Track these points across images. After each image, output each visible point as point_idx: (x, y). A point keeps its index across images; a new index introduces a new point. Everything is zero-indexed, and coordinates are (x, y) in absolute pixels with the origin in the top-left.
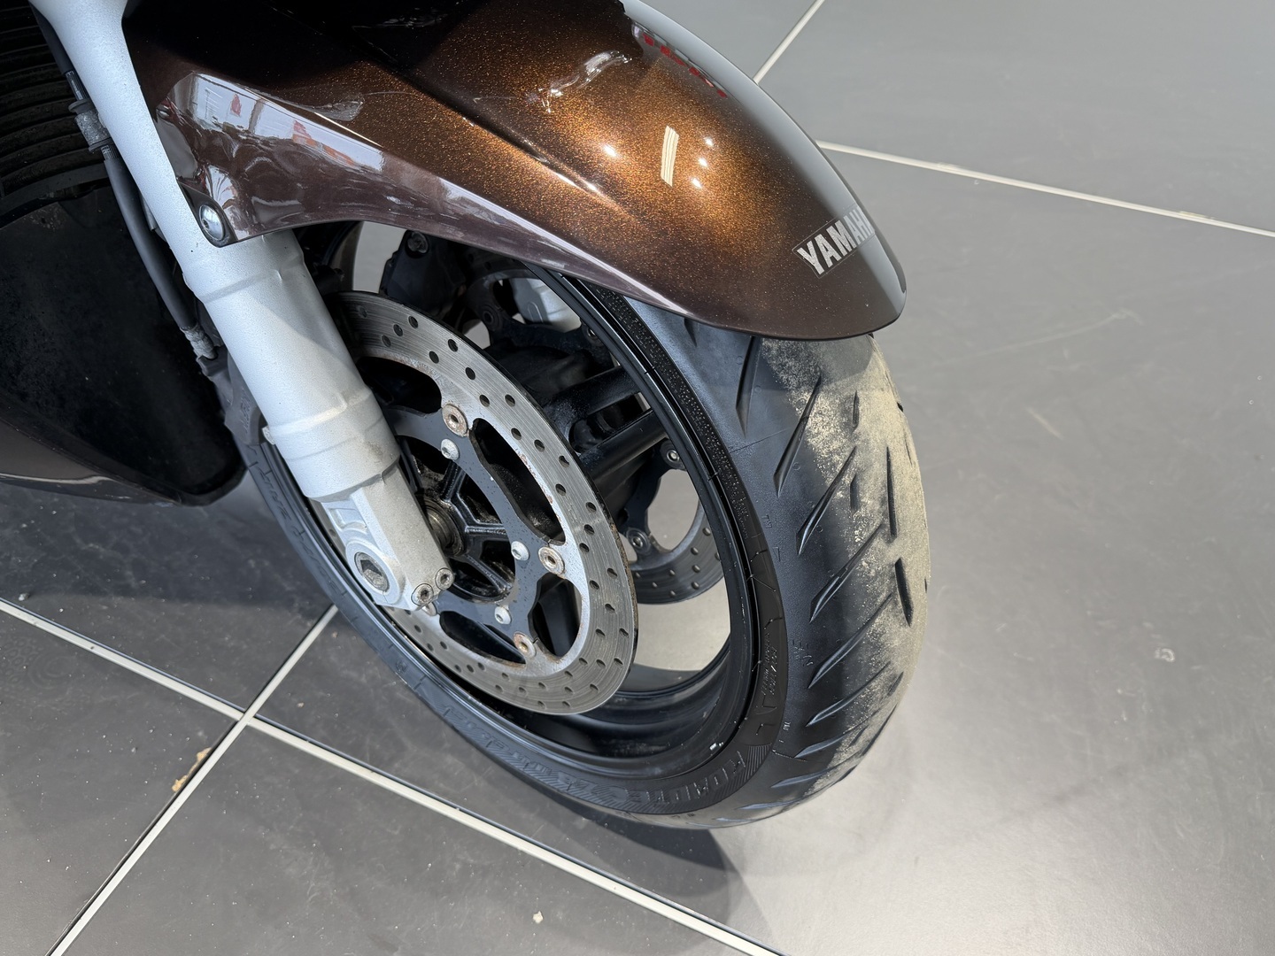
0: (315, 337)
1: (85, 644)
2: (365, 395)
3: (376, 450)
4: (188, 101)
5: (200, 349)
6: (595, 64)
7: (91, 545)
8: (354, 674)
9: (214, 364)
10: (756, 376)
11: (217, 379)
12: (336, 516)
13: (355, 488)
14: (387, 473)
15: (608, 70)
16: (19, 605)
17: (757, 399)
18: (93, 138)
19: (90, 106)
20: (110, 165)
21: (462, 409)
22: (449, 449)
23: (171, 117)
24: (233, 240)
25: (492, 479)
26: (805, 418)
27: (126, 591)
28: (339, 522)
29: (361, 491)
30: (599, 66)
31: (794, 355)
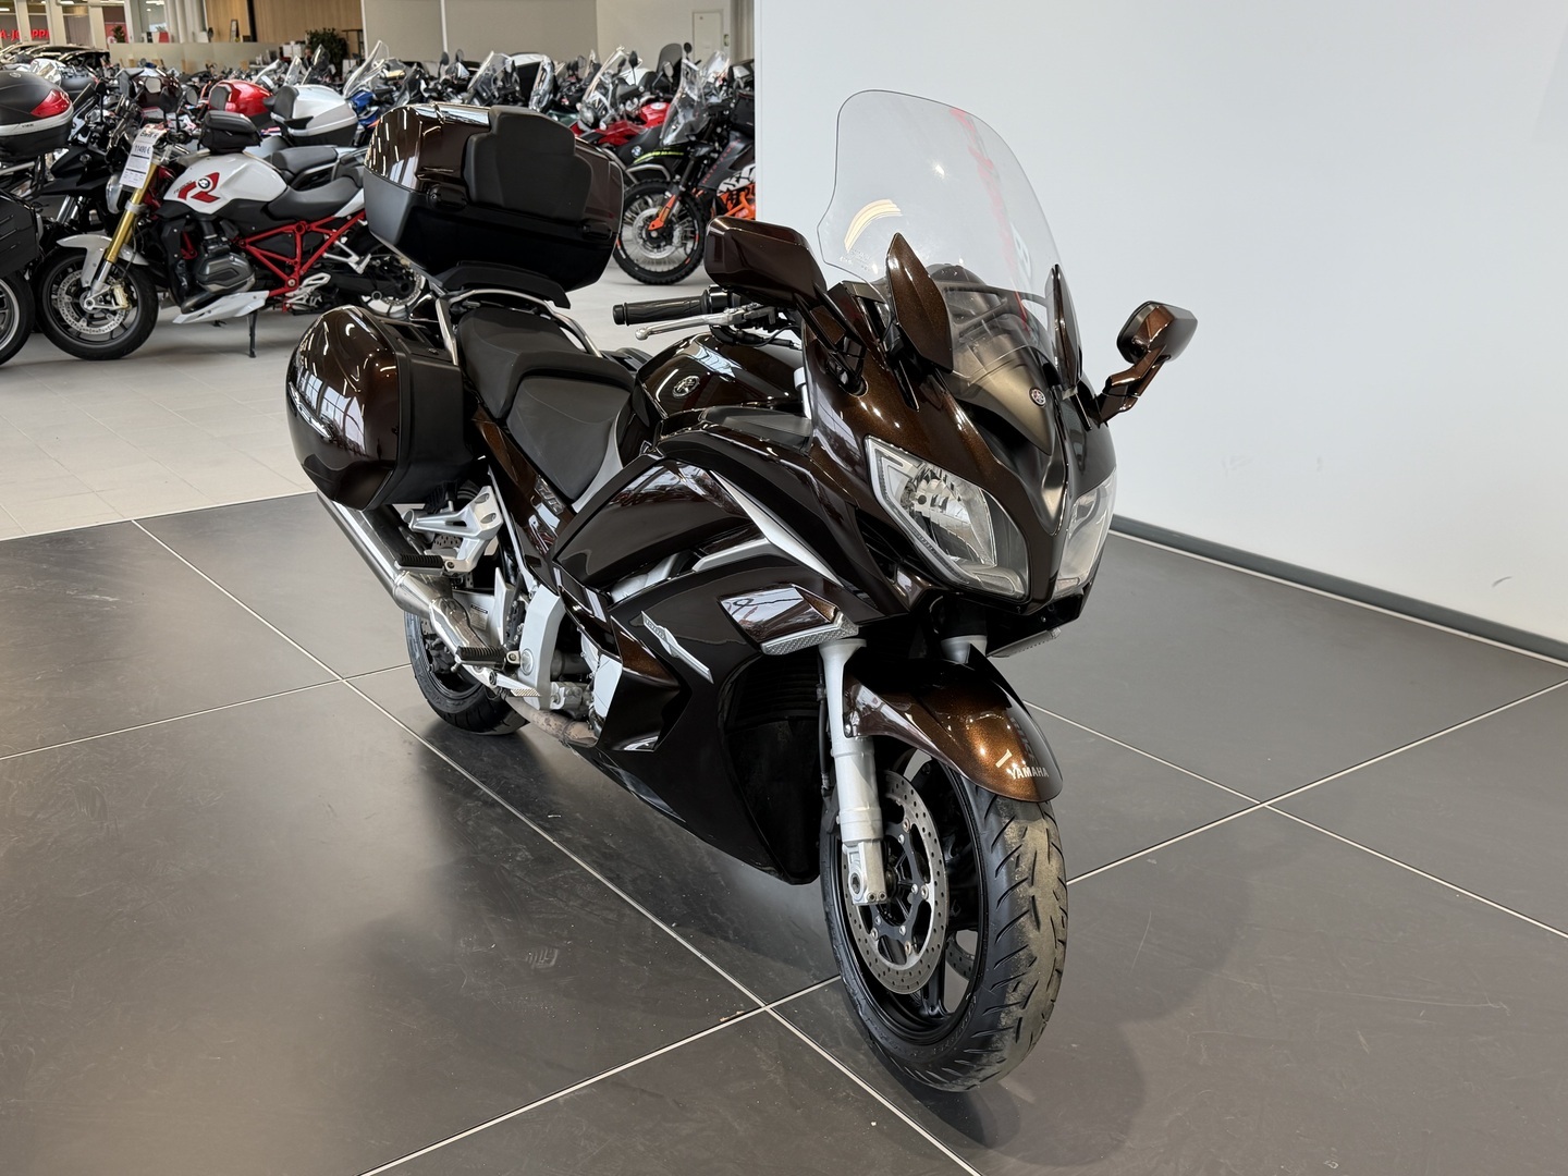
0: (867, 778)
1: (699, 955)
2: (877, 810)
3: (874, 829)
4: (856, 693)
5: (825, 784)
8: (829, 1009)
10: (992, 810)
11: (826, 799)
13: (861, 841)
14: (875, 841)
16: (671, 928)
17: (992, 818)
18: (820, 697)
19: (824, 686)
20: (822, 707)
21: (910, 821)
22: (902, 839)
23: (849, 697)
24: (852, 736)
26: (1005, 828)
27: (726, 939)
29: (862, 843)
31: (1007, 806)
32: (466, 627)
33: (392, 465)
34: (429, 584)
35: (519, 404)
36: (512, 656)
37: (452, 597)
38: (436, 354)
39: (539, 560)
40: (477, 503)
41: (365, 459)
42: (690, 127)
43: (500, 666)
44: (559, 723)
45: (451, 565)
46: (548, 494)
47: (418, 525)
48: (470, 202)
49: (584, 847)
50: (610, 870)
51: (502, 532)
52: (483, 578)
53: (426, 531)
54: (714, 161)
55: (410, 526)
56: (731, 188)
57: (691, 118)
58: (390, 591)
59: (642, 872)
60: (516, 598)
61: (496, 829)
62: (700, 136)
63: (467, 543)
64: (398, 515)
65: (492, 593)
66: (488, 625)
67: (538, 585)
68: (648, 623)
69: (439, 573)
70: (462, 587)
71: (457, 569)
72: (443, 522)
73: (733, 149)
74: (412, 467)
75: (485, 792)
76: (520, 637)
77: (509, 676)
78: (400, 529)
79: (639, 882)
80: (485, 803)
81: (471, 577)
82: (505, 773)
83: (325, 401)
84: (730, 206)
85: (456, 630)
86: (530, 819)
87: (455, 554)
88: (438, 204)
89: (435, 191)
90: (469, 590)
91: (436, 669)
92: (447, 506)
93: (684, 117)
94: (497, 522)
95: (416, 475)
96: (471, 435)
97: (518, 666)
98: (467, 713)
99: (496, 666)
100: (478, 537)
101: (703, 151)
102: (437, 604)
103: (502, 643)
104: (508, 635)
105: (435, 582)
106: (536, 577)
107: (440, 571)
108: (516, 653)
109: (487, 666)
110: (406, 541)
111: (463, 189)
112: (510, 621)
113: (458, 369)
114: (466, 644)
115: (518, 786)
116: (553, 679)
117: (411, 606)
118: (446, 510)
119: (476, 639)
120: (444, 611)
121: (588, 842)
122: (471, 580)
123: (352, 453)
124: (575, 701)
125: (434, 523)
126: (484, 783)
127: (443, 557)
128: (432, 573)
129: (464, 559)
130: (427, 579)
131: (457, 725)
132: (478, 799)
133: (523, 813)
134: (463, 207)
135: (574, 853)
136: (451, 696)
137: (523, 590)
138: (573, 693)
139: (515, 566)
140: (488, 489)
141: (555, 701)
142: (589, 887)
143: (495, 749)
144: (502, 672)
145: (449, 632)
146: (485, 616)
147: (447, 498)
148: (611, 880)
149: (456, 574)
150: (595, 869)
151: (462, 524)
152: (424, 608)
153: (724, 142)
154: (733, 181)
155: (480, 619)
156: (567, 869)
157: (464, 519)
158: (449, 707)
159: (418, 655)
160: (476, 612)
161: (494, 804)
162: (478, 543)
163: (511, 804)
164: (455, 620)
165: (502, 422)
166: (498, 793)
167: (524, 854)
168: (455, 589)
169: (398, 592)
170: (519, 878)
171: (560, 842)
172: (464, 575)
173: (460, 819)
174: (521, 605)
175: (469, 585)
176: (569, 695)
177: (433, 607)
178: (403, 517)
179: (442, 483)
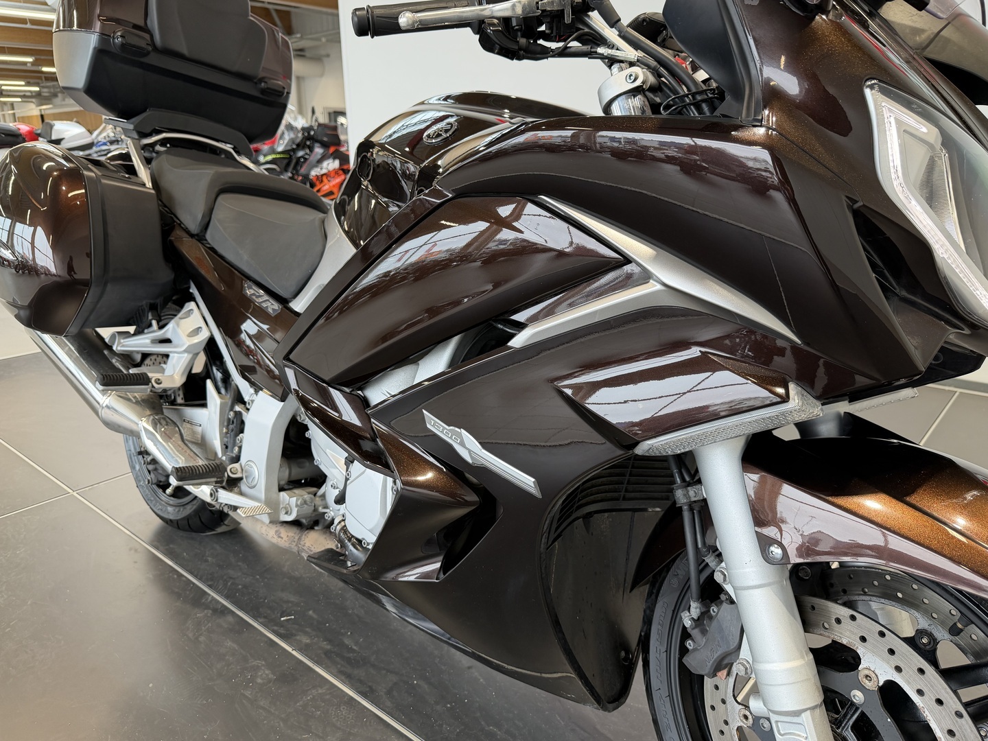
6: (969, 496)
7: (491, 728)
9: (698, 623)
12: (777, 727)
13: (805, 710)
14: (821, 705)
15: (976, 498)
18: (682, 500)
20: (686, 514)
21: (876, 672)
22: (858, 696)
24: (787, 563)
25: (889, 720)
28: (779, 731)
29: (808, 712)
30: (972, 497)
32: (180, 443)
33: (86, 284)
34: (137, 403)
35: (218, 215)
36: (233, 470)
37: (162, 413)
38: (129, 178)
39: (254, 367)
40: (181, 318)
41: (57, 279)
42: (292, 141)
43: (221, 482)
44: (291, 534)
45: (158, 382)
46: (260, 296)
47: (123, 346)
48: (155, 48)
49: (326, 653)
50: (361, 681)
51: (211, 346)
52: (194, 391)
53: (132, 352)
54: (306, 159)
55: (114, 348)
56: (318, 174)
57: (292, 135)
58: (96, 413)
59: (394, 678)
60: (232, 409)
61: (229, 643)
62: (298, 145)
63: (174, 358)
64: (102, 339)
65: (204, 405)
66: (203, 438)
67: (256, 392)
68: (434, 425)
69: (146, 389)
70: (173, 403)
71: (164, 385)
72: (148, 341)
73: (317, 153)
74: (109, 287)
75: (213, 599)
76: (240, 448)
77: (231, 491)
78: (106, 352)
79: (395, 693)
80: (215, 611)
81: (181, 393)
82: (231, 572)
83: (15, 236)
84: (318, 183)
85: (169, 446)
86: (264, 625)
87: (163, 371)
88: (123, 45)
89: (119, 34)
90: (181, 405)
91: (155, 481)
92: (150, 325)
93: (289, 135)
94: (204, 335)
95: (114, 295)
96: (172, 255)
97: (241, 479)
98: (188, 518)
99: (216, 482)
100: (185, 351)
101: (300, 153)
102: (148, 422)
103: (220, 454)
104: (226, 447)
105: (143, 400)
106: (252, 384)
107: (147, 388)
108: (236, 465)
109: (206, 484)
110: (111, 363)
111: (147, 36)
112: (227, 433)
113: (153, 192)
114: (181, 463)
115: (245, 587)
116: (281, 489)
117: (119, 426)
118: (150, 329)
119: (192, 454)
120: (155, 428)
121: (329, 647)
122: (182, 396)
123: (43, 276)
124: (308, 510)
125: (141, 343)
126: (210, 586)
127: (150, 375)
128: (140, 391)
129: (172, 375)
130: (135, 397)
131: (179, 528)
132: (207, 607)
133: (255, 617)
134: (148, 53)
135: (318, 663)
136: (171, 502)
137: (239, 399)
138: (305, 502)
139: (227, 378)
140: (192, 305)
141: (286, 513)
142: (344, 710)
143: (218, 547)
144: (223, 488)
145: (161, 449)
146: (199, 429)
147: (150, 317)
148: (364, 695)
149: (165, 390)
150: (343, 682)
151: (168, 341)
152: (134, 427)
153: (311, 149)
154: (319, 170)
155: (194, 433)
156: (314, 687)
157: (169, 336)
158: (171, 513)
159: (137, 467)
160: (188, 425)
161: (224, 611)
162: (186, 357)
163: (241, 608)
164: (167, 437)
165: (200, 237)
166: (227, 597)
167: (264, 675)
168: (166, 406)
169: (105, 414)
170: (264, 708)
171: (300, 650)
172: (175, 391)
173: (191, 635)
174: (238, 414)
175: (180, 400)
176: (302, 504)
177: (143, 424)
178: (107, 341)
179: (144, 302)
